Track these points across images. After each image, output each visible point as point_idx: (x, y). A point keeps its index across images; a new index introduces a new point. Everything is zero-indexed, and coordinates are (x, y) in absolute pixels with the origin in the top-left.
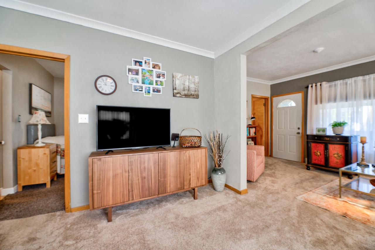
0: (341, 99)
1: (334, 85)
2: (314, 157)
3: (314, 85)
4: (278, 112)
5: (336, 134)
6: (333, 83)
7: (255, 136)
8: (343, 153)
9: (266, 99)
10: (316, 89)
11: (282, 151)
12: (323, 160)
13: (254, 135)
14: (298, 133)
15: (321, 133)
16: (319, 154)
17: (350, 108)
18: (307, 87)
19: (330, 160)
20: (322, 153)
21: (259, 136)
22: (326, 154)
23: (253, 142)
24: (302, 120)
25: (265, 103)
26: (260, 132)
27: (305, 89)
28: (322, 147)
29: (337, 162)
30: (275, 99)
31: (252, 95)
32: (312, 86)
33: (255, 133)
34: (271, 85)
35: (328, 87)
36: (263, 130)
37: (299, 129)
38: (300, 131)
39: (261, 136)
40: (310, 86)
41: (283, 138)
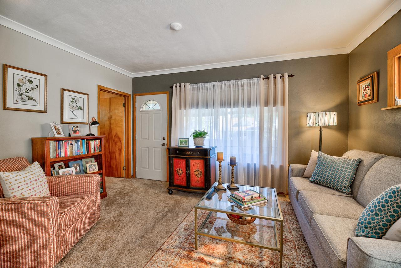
0: (203, 106)
1: (196, 88)
2: (176, 177)
3: (178, 85)
4: (142, 115)
5: (197, 147)
6: (195, 86)
7: (100, 153)
8: (203, 170)
9: (126, 96)
10: (180, 91)
11: (147, 168)
12: (185, 179)
13: (97, 151)
14: (163, 145)
15: (183, 145)
16: (181, 172)
17: (209, 117)
18: (172, 87)
19: (192, 179)
20: (184, 171)
21: (117, 149)
22: (187, 171)
23: (96, 163)
24: (168, 128)
25: (125, 103)
26: (119, 144)
27: (170, 89)
28: (183, 163)
29: (198, 181)
30: (138, 98)
31: (98, 86)
32: (176, 87)
33: (100, 148)
34: (133, 78)
35: (191, 89)
36: (122, 141)
37: (164, 139)
38: (165, 142)
39: (120, 150)
40: (175, 85)
41: (147, 151)
